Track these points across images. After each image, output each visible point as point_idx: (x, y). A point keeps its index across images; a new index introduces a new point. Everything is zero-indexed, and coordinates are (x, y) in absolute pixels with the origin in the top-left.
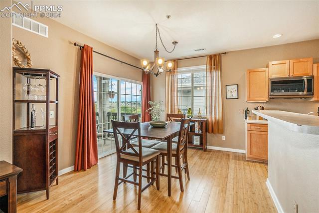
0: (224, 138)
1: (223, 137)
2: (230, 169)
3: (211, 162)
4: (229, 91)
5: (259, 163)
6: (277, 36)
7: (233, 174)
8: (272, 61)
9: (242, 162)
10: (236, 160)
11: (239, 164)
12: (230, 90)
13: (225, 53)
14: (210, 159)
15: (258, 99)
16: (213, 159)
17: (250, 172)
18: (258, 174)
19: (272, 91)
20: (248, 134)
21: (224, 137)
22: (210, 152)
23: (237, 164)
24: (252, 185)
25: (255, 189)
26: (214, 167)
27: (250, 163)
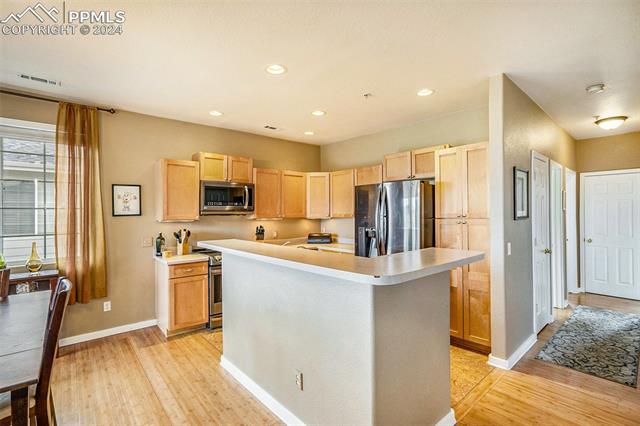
0: (107, 306)
1: (105, 303)
2: (148, 371)
3: (95, 376)
4: (119, 197)
5: (190, 333)
6: (216, 113)
7: (160, 379)
8: (205, 151)
9: (162, 345)
10: (148, 346)
11: (159, 353)
12: (122, 196)
13: (112, 111)
14: (85, 371)
15: (179, 216)
16: (95, 366)
17: (186, 356)
18: (200, 355)
19: (206, 204)
20: (170, 286)
21: (109, 303)
22: (74, 352)
23: (155, 353)
24: (204, 380)
25: (213, 385)
26: (110, 384)
27: (177, 341)
